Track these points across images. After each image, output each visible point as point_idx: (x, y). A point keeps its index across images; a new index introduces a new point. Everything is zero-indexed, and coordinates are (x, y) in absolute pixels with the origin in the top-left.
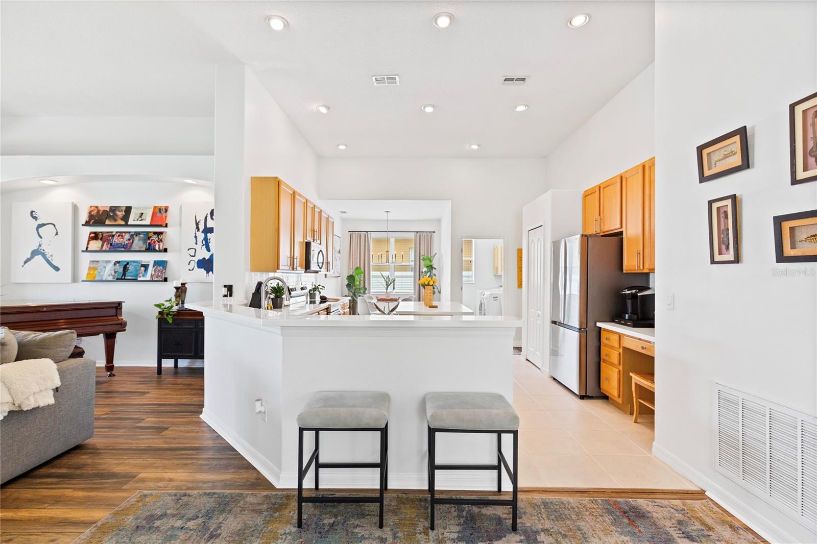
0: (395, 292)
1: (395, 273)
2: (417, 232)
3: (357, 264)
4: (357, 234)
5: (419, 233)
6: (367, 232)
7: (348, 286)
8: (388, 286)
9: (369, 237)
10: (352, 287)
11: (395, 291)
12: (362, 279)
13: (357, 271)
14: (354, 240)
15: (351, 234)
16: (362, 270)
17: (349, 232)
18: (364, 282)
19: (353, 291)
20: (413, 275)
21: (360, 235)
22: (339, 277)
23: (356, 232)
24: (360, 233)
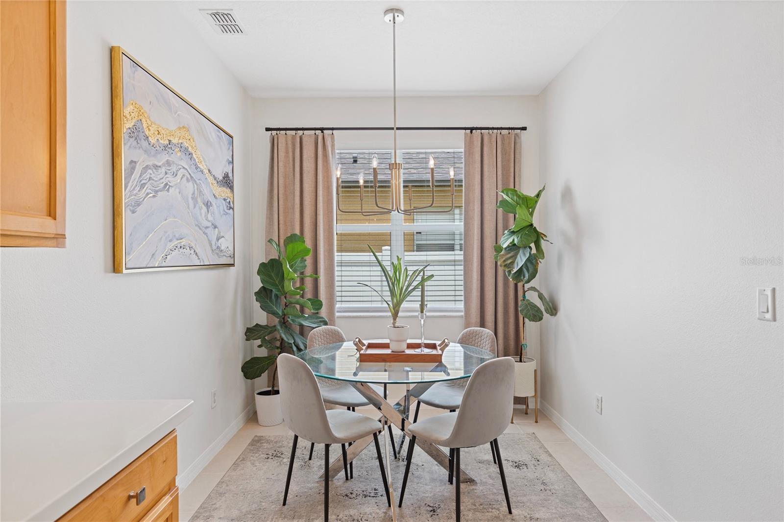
1: (405, 253)
2: (474, 129)
3: (293, 226)
4: (293, 137)
5: (479, 132)
6: (322, 130)
7: (263, 295)
8: (397, 299)
9: (329, 143)
10: (277, 296)
12: (309, 271)
13: (290, 247)
14: (282, 154)
15: (273, 135)
16: (308, 243)
17: (268, 129)
18: (316, 282)
19: (280, 313)
20: (462, 259)
21: (301, 138)
22: (233, 265)
23: (288, 132)
24: (300, 132)
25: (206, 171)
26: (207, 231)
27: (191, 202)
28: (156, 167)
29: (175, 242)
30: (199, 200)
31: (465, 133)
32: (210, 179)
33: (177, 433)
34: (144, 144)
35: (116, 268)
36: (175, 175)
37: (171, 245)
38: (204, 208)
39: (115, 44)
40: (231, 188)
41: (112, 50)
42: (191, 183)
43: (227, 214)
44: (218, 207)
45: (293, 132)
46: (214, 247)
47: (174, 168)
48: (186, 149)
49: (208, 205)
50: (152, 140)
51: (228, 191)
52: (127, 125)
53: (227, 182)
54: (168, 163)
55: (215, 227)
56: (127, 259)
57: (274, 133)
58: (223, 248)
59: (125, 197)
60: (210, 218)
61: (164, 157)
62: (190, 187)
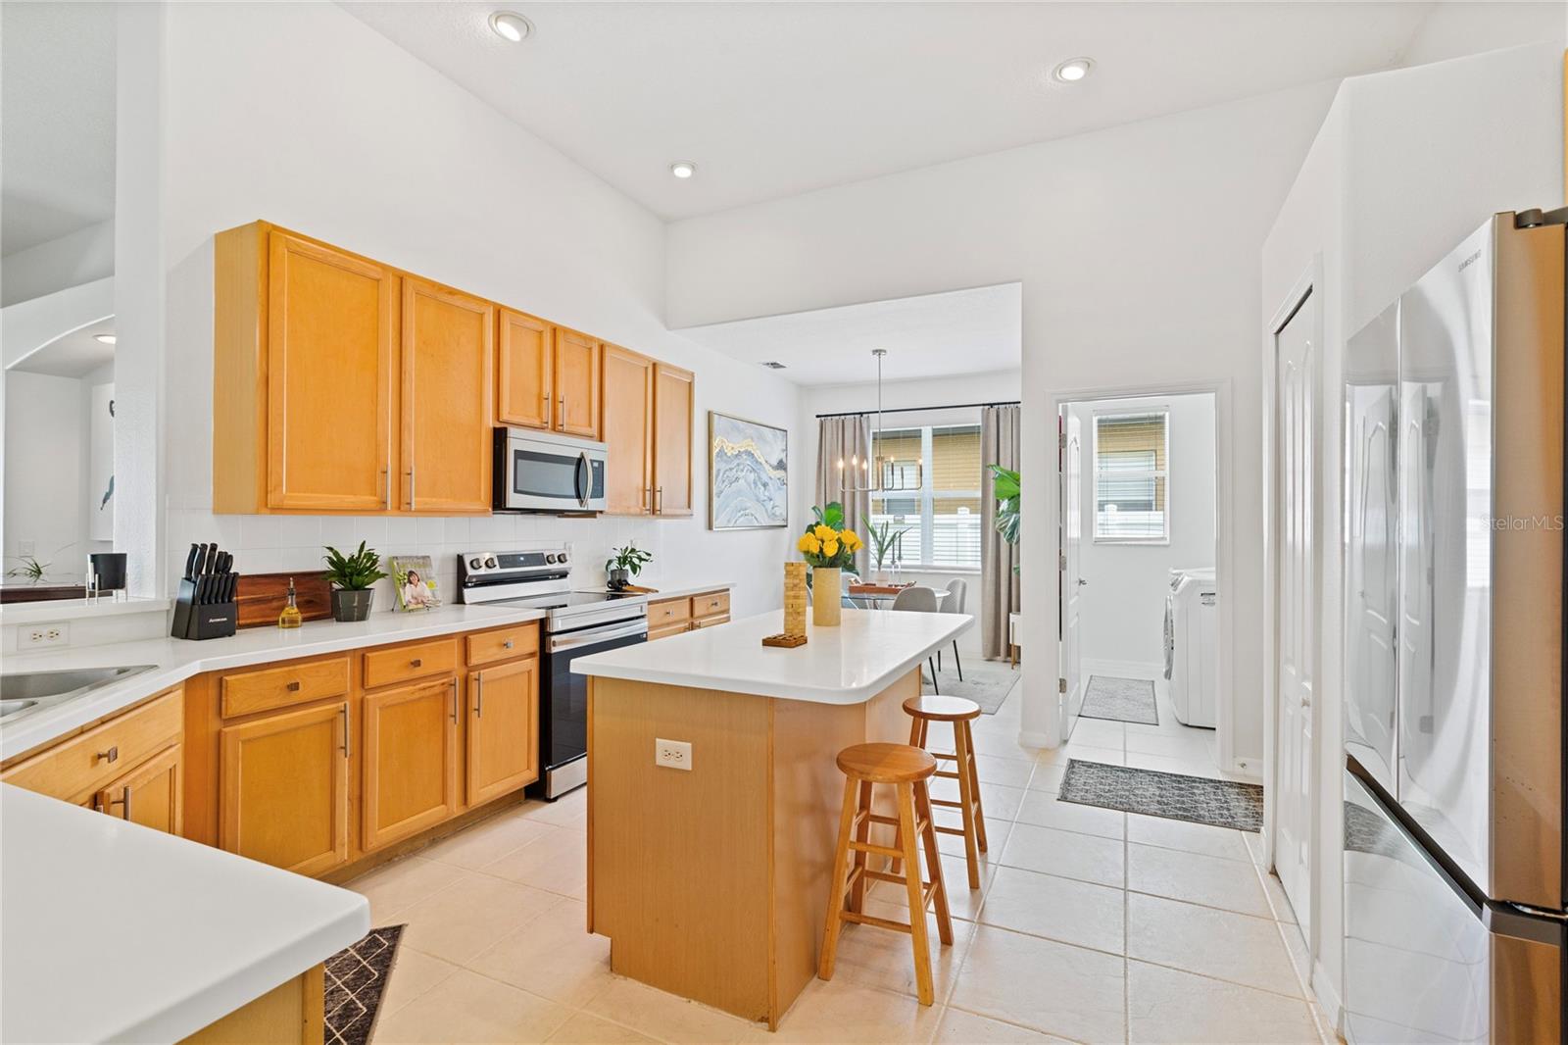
0: (903, 567)
1: (935, 516)
2: (992, 405)
3: (836, 496)
4: (837, 421)
5: (996, 406)
6: (861, 414)
9: (865, 425)
11: (903, 562)
14: (828, 436)
15: (821, 421)
17: (818, 416)
20: (979, 521)
21: (843, 422)
22: (786, 526)
23: (833, 417)
24: (843, 417)
25: (764, 462)
26: (765, 503)
27: (753, 486)
28: (731, 469)
29: (742, 512)
30: (759, 483)
31: (983, 410)
32: (767, 467)
33: (730, 592)
34: (725, 458)
35: (710, 527)
36: (742, 471)
37: (740, 514)
38: (763, 488)
39: (710, 409)
40: (785, 469)
41: (709, 413)
42: (752, 474)
43: (780, 489)
44: (773, 485)
45: (837, 417)
46: (770, 513)
47: (741, 467)
48: (750, 452)
49: (765, 485)
50: (729, 454)
51: (783, 472)
52: (715, 452)
53: (781, 465)
54: (738, 465)
55: (771, 500)
56: (715, 523)
57: (823, 418)
58: (777, 514)
59: (715, 491)
60: (767, 494)
61: (736, 462)
62: (752, 476)
